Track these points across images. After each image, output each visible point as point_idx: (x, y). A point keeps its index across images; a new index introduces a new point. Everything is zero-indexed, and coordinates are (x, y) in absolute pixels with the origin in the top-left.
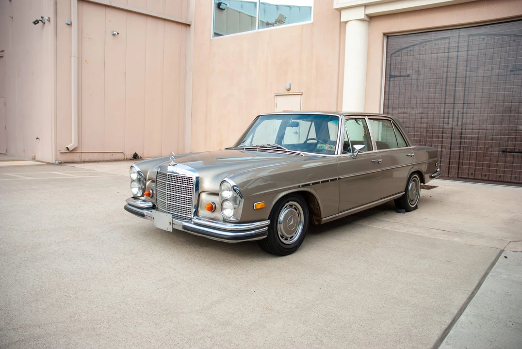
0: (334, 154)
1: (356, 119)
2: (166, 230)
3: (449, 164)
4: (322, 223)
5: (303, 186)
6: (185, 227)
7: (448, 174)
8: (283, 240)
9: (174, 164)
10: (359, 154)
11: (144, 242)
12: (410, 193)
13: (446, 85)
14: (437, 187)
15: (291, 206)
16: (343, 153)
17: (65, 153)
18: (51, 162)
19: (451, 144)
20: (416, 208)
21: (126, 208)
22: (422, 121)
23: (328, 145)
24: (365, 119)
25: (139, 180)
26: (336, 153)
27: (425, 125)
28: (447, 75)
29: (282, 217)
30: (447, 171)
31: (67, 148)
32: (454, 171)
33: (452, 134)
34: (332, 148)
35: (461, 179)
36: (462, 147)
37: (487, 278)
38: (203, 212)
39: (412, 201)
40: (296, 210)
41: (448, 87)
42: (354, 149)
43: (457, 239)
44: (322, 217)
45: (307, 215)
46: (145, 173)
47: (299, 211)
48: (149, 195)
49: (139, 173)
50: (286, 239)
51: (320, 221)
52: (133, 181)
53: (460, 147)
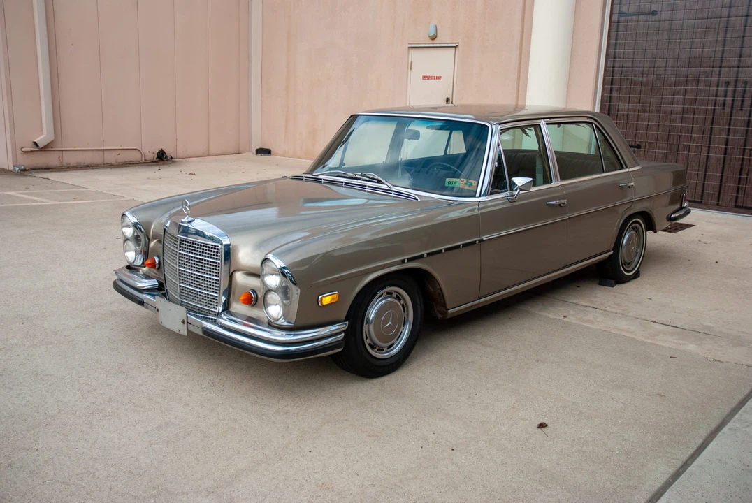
0: (475, 196)
1: (522, 128)
2: (178, 332)
3: (721, 182)
4: (448, 317)
5: (410, 260)
6: (207, 332)
7: (718, 200)
8: (374, 353)
9: (190, 219)
10: (521, 192)
11: (144, 347)
12: (624, 251)
13: (726, 32)
14: (692, 226)
15: (390, 293)
16: (492, 193)
17: (32, 151)
18: (6, 168)
19: (726, 144)
20: (637, 275)
21: (116, 287)
22: (675, 100)
23: (465, 180)
24: (539, 125)
25: (137, 239)
26: (478, 195)
27: (679, 108)
28: (730, 10)
29: (372, 314)
30: (717, 194)
31: (35, 143)
32: (728, 196)
33: (730, 124)
34: (471, 184)
35: (742, 210)
36: (747, 151)
37: (720, 434)
38: (238, 307)
39: (629, 264)
40: (399, 300)
41: (729, 34)
42: (513, 185)
43: (692, 347)
44: (448, 307)
45: (419, 307)
46: (147, 225)
47: (405, 301)
48: (153, 265)
49: (135, 225)
50: (381, 350)
51: (445, 313)
52: (126, 240)
53: (744, 149)
